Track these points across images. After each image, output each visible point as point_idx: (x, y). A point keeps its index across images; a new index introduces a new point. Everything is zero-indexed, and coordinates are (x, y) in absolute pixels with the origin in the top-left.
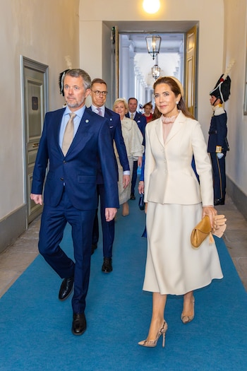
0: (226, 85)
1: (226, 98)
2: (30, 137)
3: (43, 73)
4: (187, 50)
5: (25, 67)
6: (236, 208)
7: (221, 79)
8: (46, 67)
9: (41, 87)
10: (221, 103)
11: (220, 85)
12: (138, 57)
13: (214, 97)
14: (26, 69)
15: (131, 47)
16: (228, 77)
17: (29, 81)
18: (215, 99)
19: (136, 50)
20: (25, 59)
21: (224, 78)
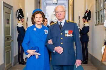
0: (89, 14)
1: (89, 19)
2: (6, 35)
3: (11, 9)
4: (69, 1)
5: (4, 6)
6: (92, 65)
7: (87, 11)
8: (12, 7)
9: (10, 15)
10: (87, 21)
11: (86, 14)
12: (48, 7)
13: (84, 19)
14: (4, 7)
15: (45, 3)
16: (90, 11)
17: (5, 12)
18: (85, 20)
19: (47, 4)
20: (4, 3)
21: (88, 11)
